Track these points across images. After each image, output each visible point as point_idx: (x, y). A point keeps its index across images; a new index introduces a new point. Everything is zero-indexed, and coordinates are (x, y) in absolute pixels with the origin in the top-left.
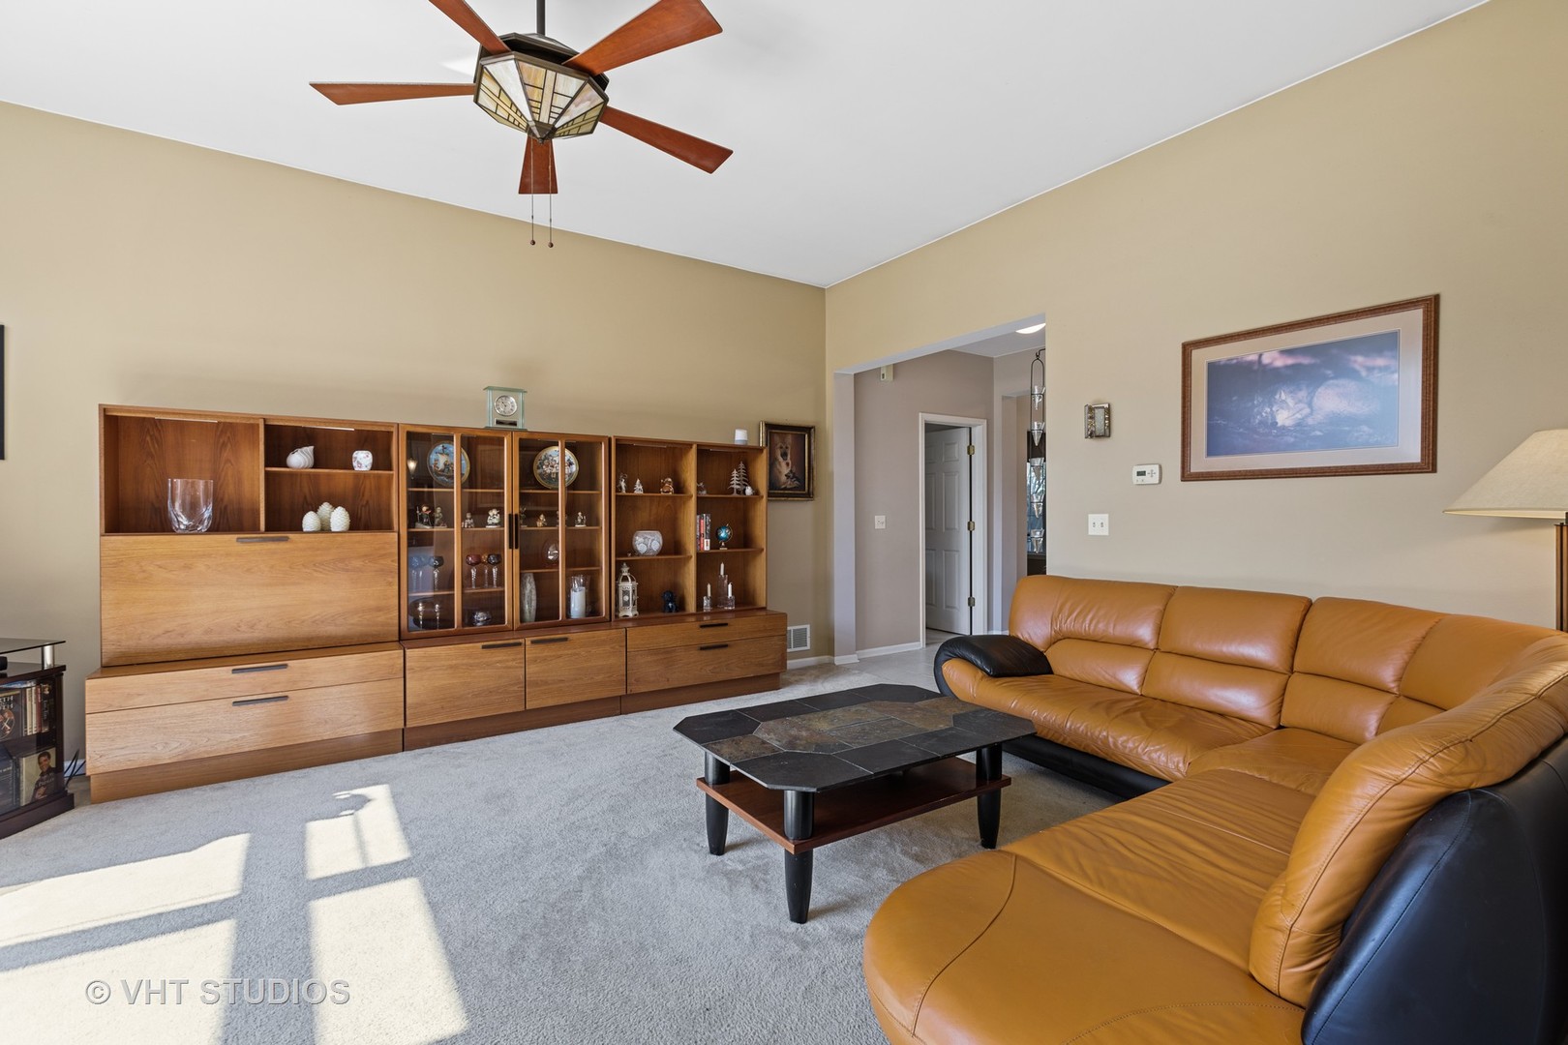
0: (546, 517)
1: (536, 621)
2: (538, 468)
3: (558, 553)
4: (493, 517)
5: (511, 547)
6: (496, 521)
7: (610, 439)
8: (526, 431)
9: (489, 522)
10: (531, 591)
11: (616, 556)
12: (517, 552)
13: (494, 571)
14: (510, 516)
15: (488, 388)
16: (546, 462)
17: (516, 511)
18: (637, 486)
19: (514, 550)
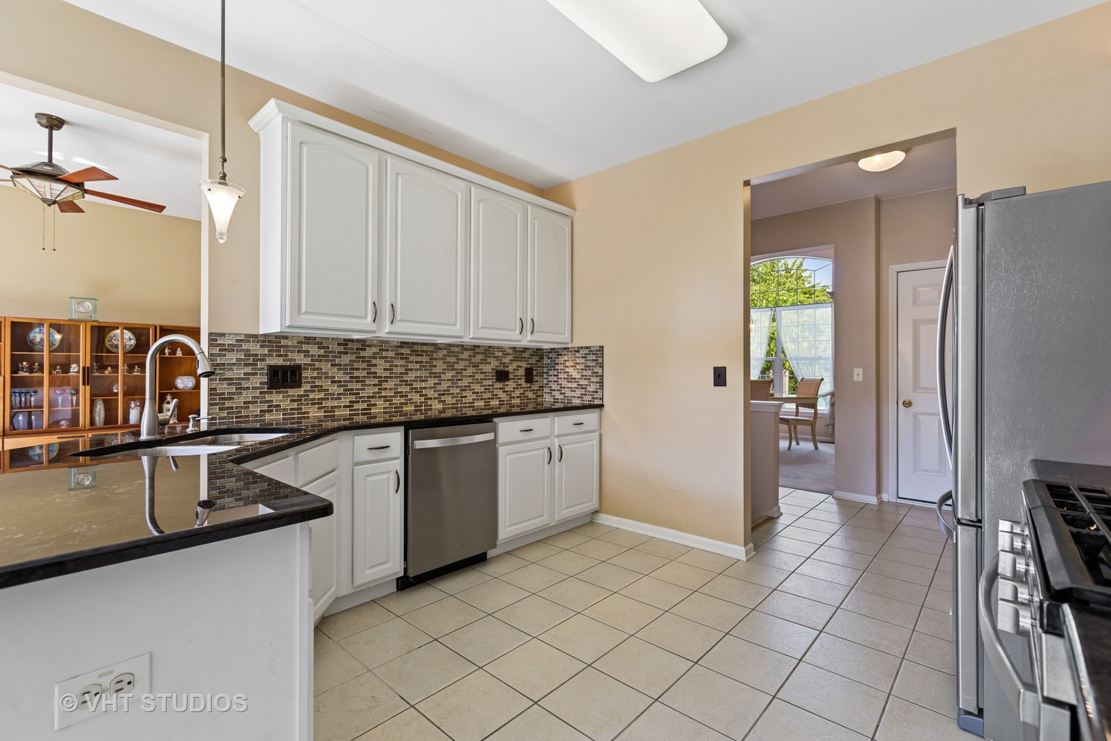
0: (112, 368)
1: (104, 425)
2: (109, 341)
3: (119, 389)
4: (74, 368)
5: (84, 384)
6: (75, 370)
7: (156, 327)
8: (98, 321)
9: (71, 371)
10: (100, 409)
11: (159, 390)
12: (88, 388)
13: (74, 398)
14: (84, 368)
15: (72, 298)
16: (114, 338)
17: (88, 365)
18: (178, 352)
19: (87, 387)
